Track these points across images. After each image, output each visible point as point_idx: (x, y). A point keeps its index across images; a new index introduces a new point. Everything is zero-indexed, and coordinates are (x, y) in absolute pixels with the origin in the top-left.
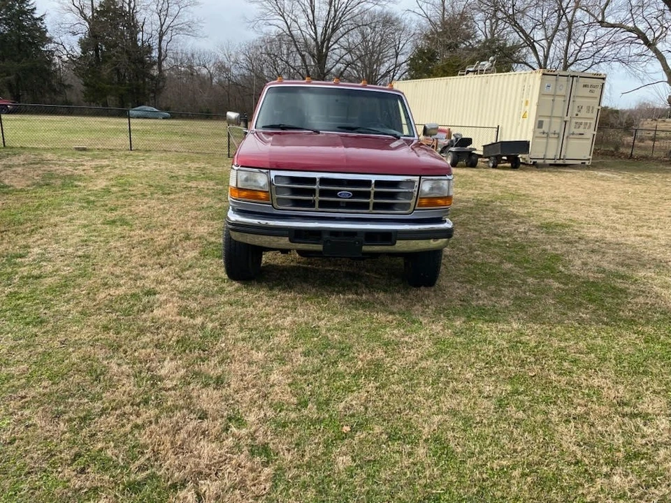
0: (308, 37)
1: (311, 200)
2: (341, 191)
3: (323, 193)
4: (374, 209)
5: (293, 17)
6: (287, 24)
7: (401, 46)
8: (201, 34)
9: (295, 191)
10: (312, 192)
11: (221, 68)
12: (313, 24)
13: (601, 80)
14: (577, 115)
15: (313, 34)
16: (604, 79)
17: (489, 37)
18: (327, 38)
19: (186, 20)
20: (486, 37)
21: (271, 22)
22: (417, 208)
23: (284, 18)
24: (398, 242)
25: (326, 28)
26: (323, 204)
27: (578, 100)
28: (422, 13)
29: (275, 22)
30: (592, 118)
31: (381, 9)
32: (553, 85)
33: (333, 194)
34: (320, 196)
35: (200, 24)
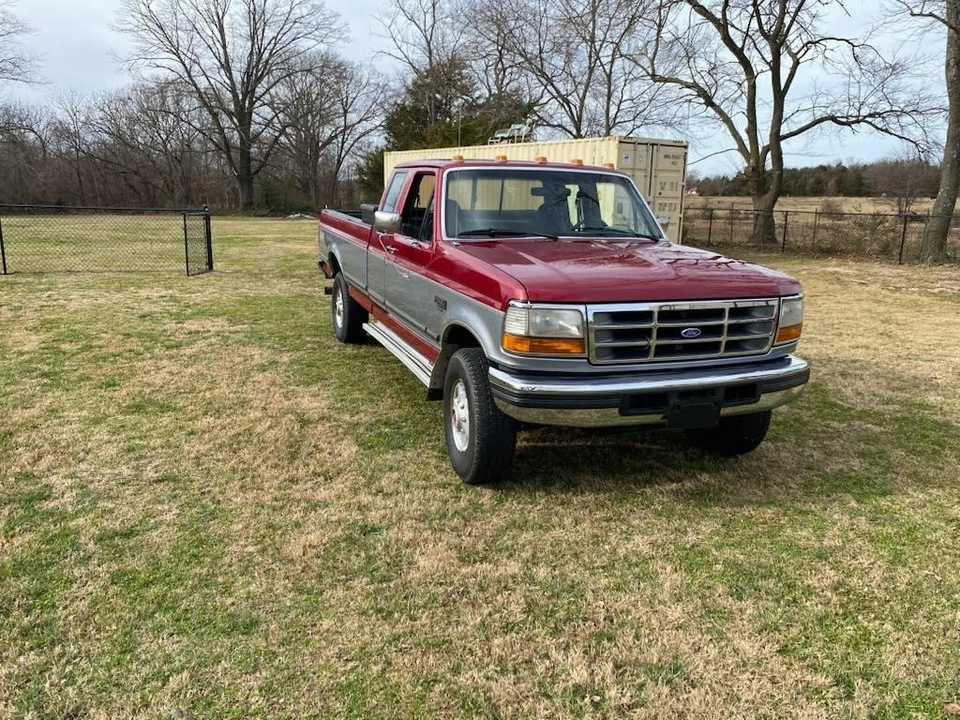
0: (219, 86)
1: (644, 347)
2: (687, 327)
3: (662, 334)
4: (726, 350)
5: (194, 57)
6: (184, 65)
7: (350, 101)
8: (38, 79)
9: (617, 335)
10: (647, 333)
11: (61, 131)
12: (226, 66)
13: (683, 150)
14: (660, 194)
15: (228, 81)
16: (686, 147)
17: (495, 90)
18: (249, 88)
19: (10, 55)
20: (490, 91)
21: (159, 62)
22: (776, 344)
23: (179, 57)
24: (762, 396)
25: (248, 74)
26: (661, 351)
27: (660, 174)
28: (401, 55)
29: (165, 63)
30: (676, 198)
31: (326, 47)
32: (631, 155)
33: (675, 333)
34: (658, 338)
35: (37, 62)
